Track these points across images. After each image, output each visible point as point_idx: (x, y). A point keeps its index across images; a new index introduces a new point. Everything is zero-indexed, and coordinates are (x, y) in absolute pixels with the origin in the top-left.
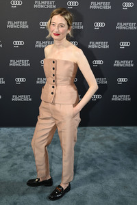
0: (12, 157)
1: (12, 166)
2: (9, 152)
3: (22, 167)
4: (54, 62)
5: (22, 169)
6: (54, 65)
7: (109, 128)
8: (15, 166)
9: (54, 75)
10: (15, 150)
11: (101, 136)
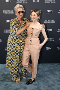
0: (5, 80)
1: (6, 85)
2: (4, 77)
3: (11, 86)
4: (32, 29)
5: (11, 87)
6: (32, 30)
7: (56, 64)
8: (7, 86)
9: (32, 34)
10: (7, 76)
11: (51, 68)
